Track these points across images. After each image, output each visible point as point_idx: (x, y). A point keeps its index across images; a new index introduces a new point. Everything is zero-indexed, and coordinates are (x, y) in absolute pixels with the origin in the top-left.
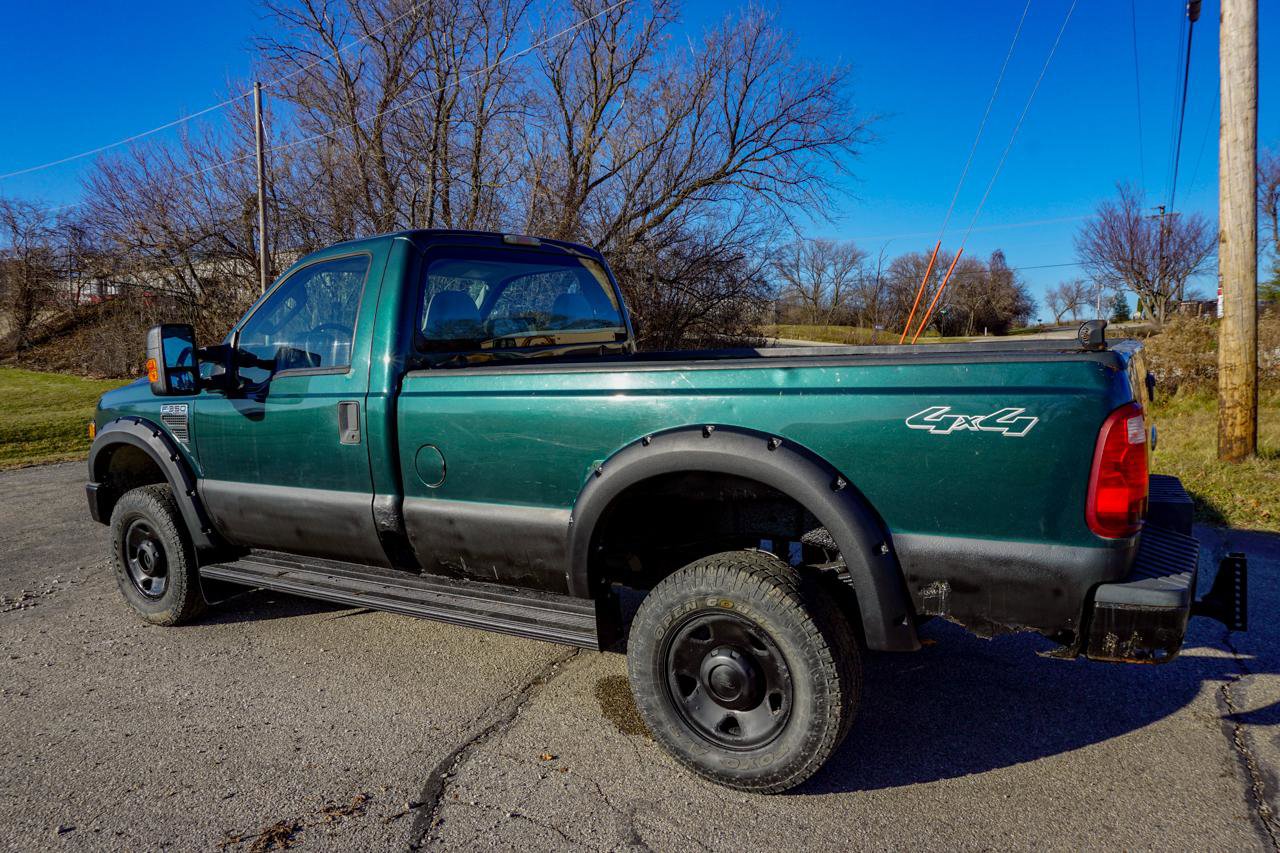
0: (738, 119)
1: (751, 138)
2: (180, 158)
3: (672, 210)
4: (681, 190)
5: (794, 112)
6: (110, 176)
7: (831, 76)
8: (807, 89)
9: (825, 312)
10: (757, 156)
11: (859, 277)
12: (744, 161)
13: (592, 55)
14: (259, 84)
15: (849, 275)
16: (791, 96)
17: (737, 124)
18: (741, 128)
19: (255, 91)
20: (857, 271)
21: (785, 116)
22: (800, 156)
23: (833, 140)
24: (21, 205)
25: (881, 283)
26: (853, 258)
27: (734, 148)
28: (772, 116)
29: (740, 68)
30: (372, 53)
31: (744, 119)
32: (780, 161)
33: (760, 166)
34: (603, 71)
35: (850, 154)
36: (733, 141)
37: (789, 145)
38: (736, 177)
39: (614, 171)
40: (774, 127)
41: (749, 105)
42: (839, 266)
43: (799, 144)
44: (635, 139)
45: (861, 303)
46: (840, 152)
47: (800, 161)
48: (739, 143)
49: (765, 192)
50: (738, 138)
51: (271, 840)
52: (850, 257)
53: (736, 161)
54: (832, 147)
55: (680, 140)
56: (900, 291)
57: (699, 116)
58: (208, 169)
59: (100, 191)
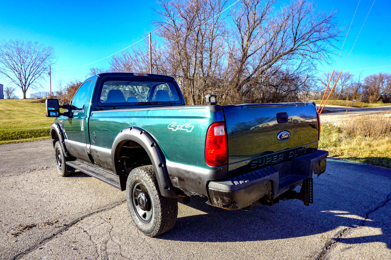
0: (296, 33)
1: (301, 38)
2: (133, 55)
3: (274, 63)
4: (277, 57)
5: (317, 28)
6: (116, 61)
7: (329, 15)
8: (321, 20)
9: (337, 95)
10: (303, 44)
11: (351, 83)
12: (298, 46)
13: (247, 16)
14: (151, 33)
15: (347, 83)
16: (315, 24)
17: (296, 34)
18: (298, 36)
19: (149, 35)
20: (350, 81)
21: (313, 30)
22: (319, 43)
23: (330, 37)
24: (97, 69)
25: (359, 85)
26: (349, 77)
27: (295, 42)
28: (308, 30)
29: (297, 16)
30: (184, 22)
31: (299, 33)
32: (311, 45)
33: (304, 47)
34: (251, 21)
35: (336, 41)
36: (295, 40)
37: (314, 40)
38: (296, 51)
39: (255, 52)
40: (310, 34)
41: (301, 28)
42: (343, 79)
43: (317, 39)
44: (262, 41)
45: (352, 92)
46: (332, 41)
47: (319, 45)
48: (297, 40)
49: (305, 56)
50: (297, 39)
51: (26, 228)
52: (347, 76)
53: (296, 46)
54: (329, 39)
55: (278, 41)
56: (367, 87)
57: (284, 32)
58: (139, 57)
59: (113, 65)
